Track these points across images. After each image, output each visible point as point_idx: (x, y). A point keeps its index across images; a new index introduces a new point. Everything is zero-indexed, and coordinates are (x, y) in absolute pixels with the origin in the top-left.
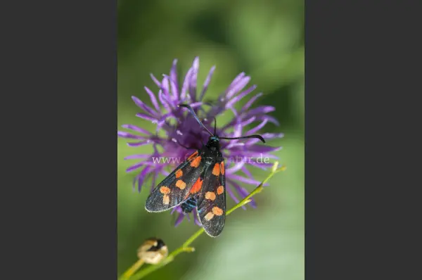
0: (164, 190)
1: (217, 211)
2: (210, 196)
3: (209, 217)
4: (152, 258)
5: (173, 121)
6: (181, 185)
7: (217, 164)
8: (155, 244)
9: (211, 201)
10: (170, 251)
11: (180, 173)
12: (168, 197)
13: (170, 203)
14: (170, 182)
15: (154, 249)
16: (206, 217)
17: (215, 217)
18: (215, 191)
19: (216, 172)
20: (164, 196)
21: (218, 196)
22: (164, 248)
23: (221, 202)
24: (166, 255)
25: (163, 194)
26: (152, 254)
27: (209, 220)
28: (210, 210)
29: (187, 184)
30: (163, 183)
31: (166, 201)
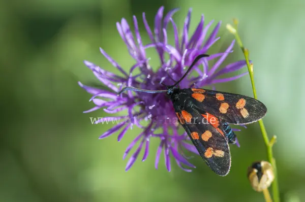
0: (209, 154)
1: (241, 104)
2: (224, 109)
3: (245, 114)
4: (268, 179)
5: (137, 108)
6: (206, 136)
7: (194, 95)
8: (256, 171)
9: (229, 108)
10: (268, 160)
11: (195, 135)
12: (217, 151)
13: (223, 150)
14: (202, 146)
15: (260, 174)
16: (245, 117)
17: (247, 107)
18: (220, 103)
19: (200, 98)
20: (216, 154)
21: (226, 101)
22: (263, 164)
23: (232, 98)
24: (270, 164)
25: (213, 155)
26: (264, 178)
27: (248, 114)
28: (238, 111)
29: (207, 130)
30: (202, 153)
31: (220, 153)
